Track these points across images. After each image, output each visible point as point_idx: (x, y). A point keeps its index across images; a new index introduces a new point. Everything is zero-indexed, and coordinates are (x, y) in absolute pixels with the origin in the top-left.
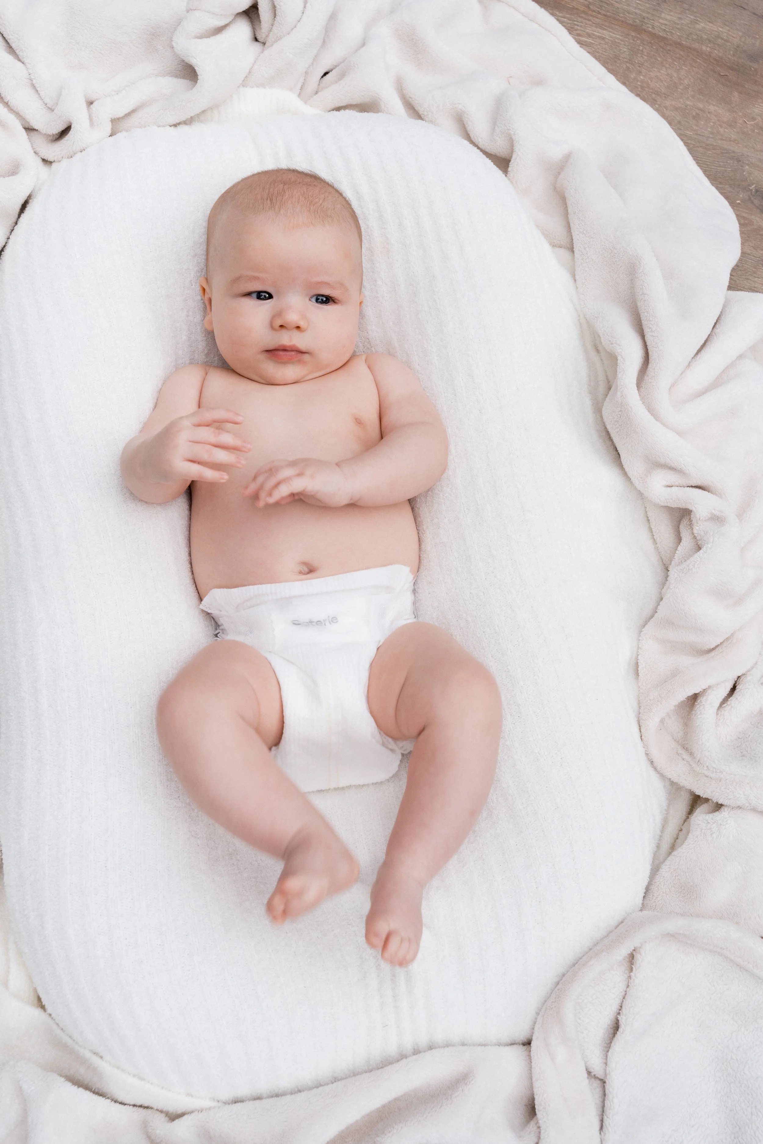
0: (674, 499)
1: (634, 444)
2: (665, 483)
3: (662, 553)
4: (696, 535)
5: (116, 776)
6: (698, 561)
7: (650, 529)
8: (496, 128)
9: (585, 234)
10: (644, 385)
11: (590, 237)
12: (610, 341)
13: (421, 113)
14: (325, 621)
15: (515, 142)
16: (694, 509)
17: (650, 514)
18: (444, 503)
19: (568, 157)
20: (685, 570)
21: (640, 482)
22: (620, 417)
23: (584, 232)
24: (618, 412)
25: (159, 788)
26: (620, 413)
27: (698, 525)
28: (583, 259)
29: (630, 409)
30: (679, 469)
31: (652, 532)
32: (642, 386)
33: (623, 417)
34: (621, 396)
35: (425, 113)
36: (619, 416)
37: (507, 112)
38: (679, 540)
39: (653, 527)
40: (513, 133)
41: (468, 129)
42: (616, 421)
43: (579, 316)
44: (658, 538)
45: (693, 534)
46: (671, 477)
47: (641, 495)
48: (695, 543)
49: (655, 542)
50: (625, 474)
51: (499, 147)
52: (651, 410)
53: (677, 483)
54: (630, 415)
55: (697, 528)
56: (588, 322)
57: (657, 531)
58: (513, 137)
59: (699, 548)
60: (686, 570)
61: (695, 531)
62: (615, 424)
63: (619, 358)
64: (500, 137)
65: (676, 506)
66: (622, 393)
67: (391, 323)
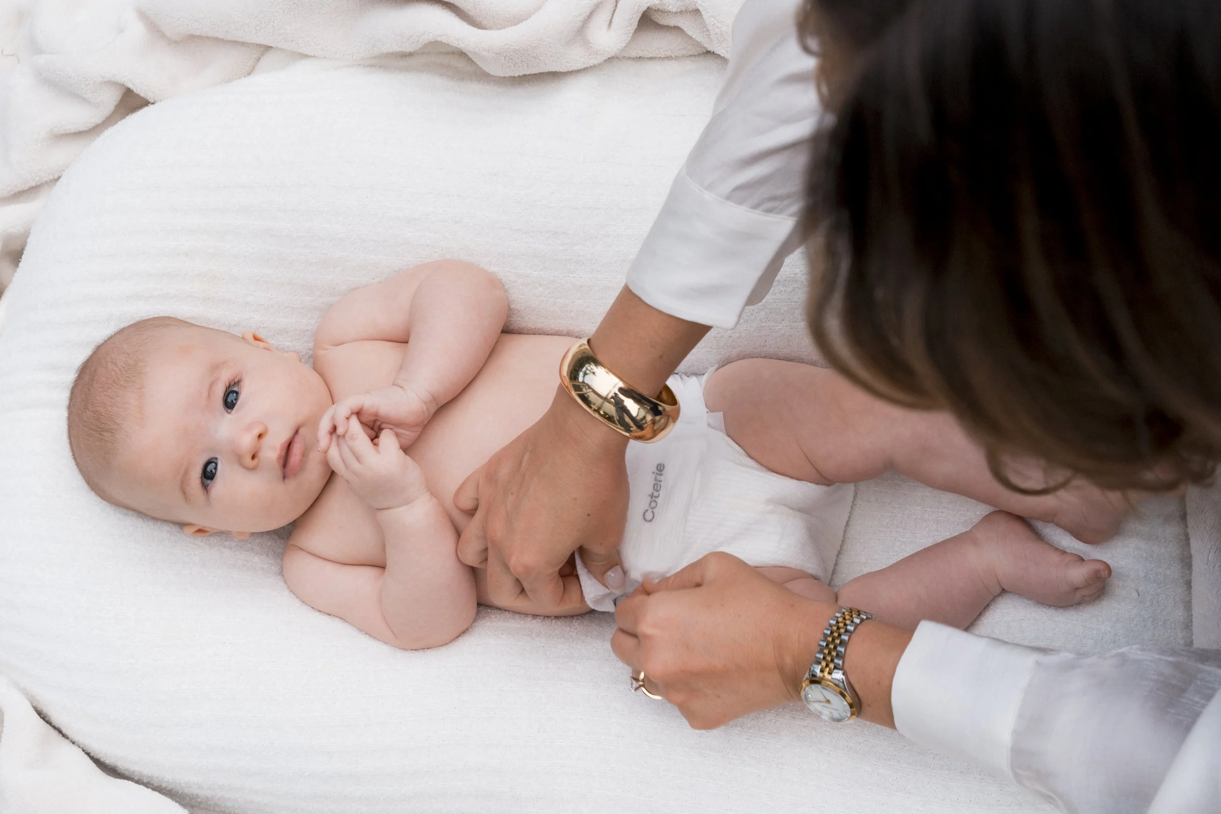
0: (628, 25)
1: (551, 53)
2: (605, 27)
3: (685, 53)
4: (679, 10)
5: (783, 769)
6: (713, 21)
7: (652, 58)
8: (86, 96)
9: (261, 28)
10: (480, 18)
11: (268, 24)
12: (413, 42)
13: (34, 185)
14: (656, 479)
15: (113, 79)
16: (648, 5)
17: (634, 54)
18: (555, 298)
19: (143, 15)
20: (719, 38)
21: (595, 58)
22: (512, 59)
23: (258, 28)
24: (505, 60)
25: (809, 723)
26: (507, 58)
27: (668, 4)
28: (292, 41)
29: (507, 46)
30: (594, 8)
31: (656, 58)
32: (480, 21)
33: (513, 57)
34: (489, 52)
35: (37, 179)
36: (510, 60)
37: (70, 77)
38: (677, 29)
39: (651, 56)
40: (101, 78)
41: (73, 131)
42: (515, 66)
43: (359, 65)
44: (666, 53)
45: (676, 13)
46: (601, 19)
47: (611, 60)
48: (689, 13)
49: (669, 58)
50: (578, 71)
51: (110, 99)
52: (516, 20)
53: (610, 14)
54: (515, 49)
55: (671, 7)
56: (375, 58)
57: (657, 52)
58: (106, 80)
59: (697, 11)
60: (721, 37)
61: (674, 10)
62: (517, 67)
63: (439, 39)
64: (99, 96)
65: (636, 23)
66: (485, 50)
67: (307, 298)
